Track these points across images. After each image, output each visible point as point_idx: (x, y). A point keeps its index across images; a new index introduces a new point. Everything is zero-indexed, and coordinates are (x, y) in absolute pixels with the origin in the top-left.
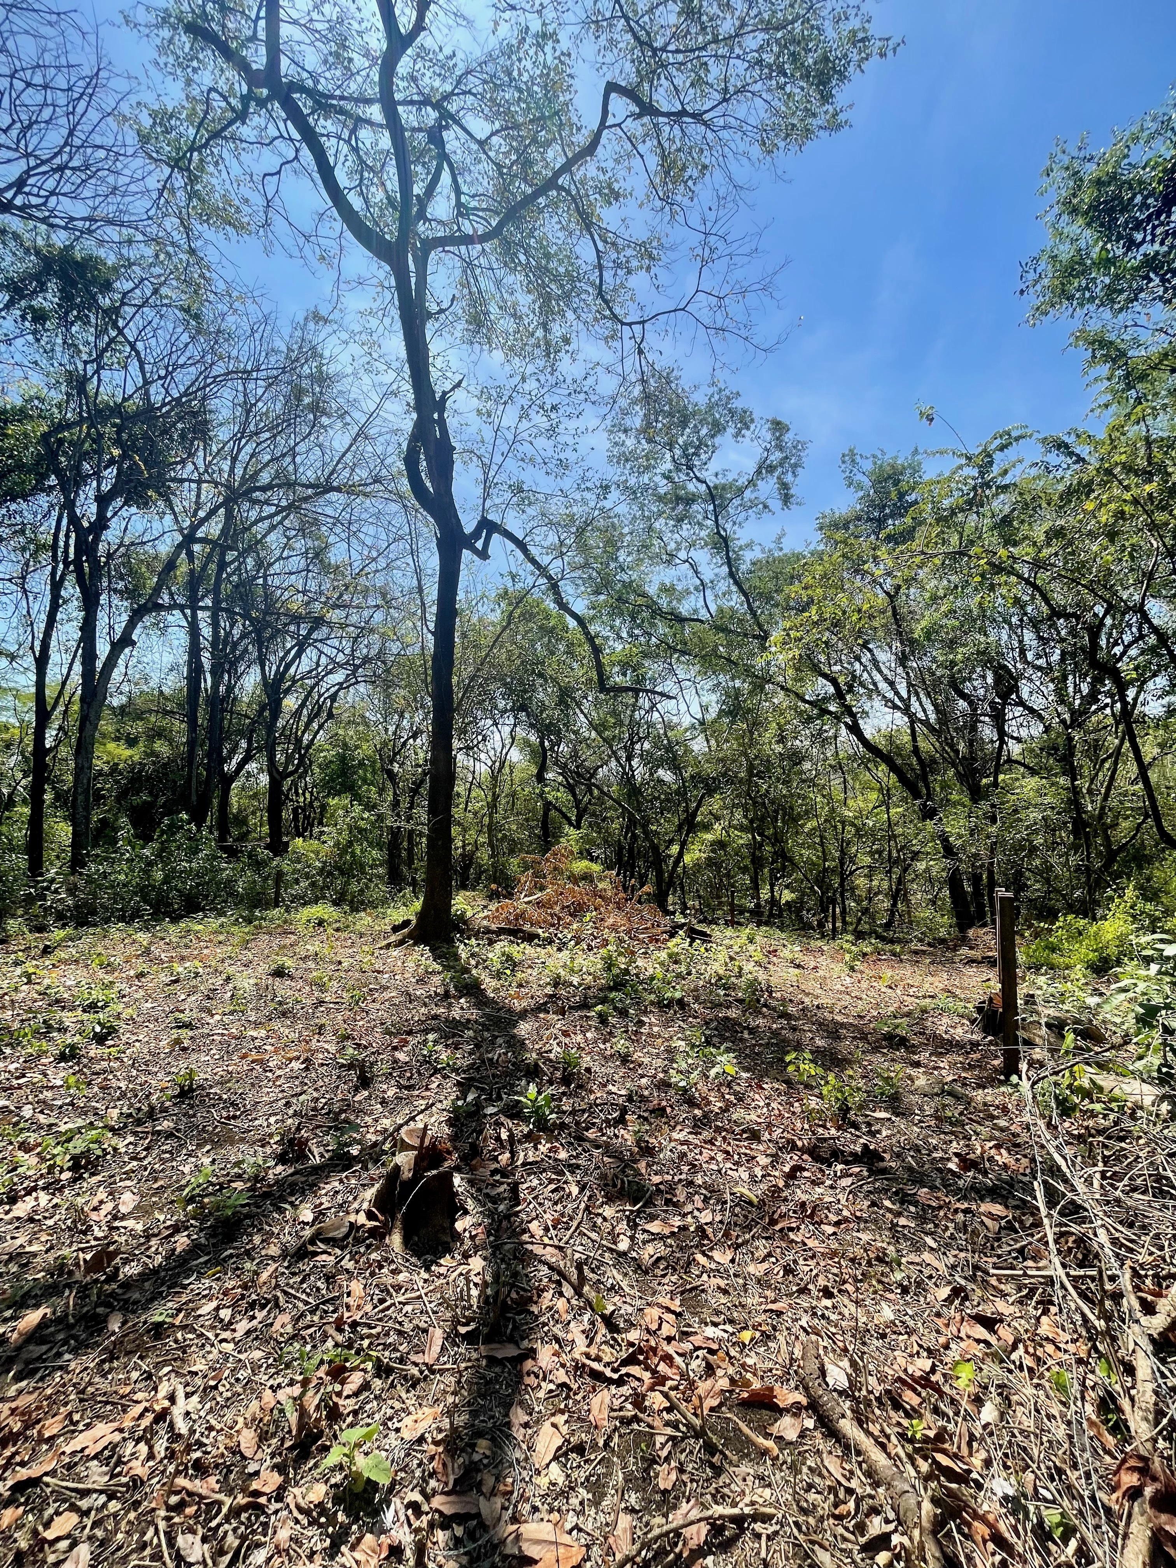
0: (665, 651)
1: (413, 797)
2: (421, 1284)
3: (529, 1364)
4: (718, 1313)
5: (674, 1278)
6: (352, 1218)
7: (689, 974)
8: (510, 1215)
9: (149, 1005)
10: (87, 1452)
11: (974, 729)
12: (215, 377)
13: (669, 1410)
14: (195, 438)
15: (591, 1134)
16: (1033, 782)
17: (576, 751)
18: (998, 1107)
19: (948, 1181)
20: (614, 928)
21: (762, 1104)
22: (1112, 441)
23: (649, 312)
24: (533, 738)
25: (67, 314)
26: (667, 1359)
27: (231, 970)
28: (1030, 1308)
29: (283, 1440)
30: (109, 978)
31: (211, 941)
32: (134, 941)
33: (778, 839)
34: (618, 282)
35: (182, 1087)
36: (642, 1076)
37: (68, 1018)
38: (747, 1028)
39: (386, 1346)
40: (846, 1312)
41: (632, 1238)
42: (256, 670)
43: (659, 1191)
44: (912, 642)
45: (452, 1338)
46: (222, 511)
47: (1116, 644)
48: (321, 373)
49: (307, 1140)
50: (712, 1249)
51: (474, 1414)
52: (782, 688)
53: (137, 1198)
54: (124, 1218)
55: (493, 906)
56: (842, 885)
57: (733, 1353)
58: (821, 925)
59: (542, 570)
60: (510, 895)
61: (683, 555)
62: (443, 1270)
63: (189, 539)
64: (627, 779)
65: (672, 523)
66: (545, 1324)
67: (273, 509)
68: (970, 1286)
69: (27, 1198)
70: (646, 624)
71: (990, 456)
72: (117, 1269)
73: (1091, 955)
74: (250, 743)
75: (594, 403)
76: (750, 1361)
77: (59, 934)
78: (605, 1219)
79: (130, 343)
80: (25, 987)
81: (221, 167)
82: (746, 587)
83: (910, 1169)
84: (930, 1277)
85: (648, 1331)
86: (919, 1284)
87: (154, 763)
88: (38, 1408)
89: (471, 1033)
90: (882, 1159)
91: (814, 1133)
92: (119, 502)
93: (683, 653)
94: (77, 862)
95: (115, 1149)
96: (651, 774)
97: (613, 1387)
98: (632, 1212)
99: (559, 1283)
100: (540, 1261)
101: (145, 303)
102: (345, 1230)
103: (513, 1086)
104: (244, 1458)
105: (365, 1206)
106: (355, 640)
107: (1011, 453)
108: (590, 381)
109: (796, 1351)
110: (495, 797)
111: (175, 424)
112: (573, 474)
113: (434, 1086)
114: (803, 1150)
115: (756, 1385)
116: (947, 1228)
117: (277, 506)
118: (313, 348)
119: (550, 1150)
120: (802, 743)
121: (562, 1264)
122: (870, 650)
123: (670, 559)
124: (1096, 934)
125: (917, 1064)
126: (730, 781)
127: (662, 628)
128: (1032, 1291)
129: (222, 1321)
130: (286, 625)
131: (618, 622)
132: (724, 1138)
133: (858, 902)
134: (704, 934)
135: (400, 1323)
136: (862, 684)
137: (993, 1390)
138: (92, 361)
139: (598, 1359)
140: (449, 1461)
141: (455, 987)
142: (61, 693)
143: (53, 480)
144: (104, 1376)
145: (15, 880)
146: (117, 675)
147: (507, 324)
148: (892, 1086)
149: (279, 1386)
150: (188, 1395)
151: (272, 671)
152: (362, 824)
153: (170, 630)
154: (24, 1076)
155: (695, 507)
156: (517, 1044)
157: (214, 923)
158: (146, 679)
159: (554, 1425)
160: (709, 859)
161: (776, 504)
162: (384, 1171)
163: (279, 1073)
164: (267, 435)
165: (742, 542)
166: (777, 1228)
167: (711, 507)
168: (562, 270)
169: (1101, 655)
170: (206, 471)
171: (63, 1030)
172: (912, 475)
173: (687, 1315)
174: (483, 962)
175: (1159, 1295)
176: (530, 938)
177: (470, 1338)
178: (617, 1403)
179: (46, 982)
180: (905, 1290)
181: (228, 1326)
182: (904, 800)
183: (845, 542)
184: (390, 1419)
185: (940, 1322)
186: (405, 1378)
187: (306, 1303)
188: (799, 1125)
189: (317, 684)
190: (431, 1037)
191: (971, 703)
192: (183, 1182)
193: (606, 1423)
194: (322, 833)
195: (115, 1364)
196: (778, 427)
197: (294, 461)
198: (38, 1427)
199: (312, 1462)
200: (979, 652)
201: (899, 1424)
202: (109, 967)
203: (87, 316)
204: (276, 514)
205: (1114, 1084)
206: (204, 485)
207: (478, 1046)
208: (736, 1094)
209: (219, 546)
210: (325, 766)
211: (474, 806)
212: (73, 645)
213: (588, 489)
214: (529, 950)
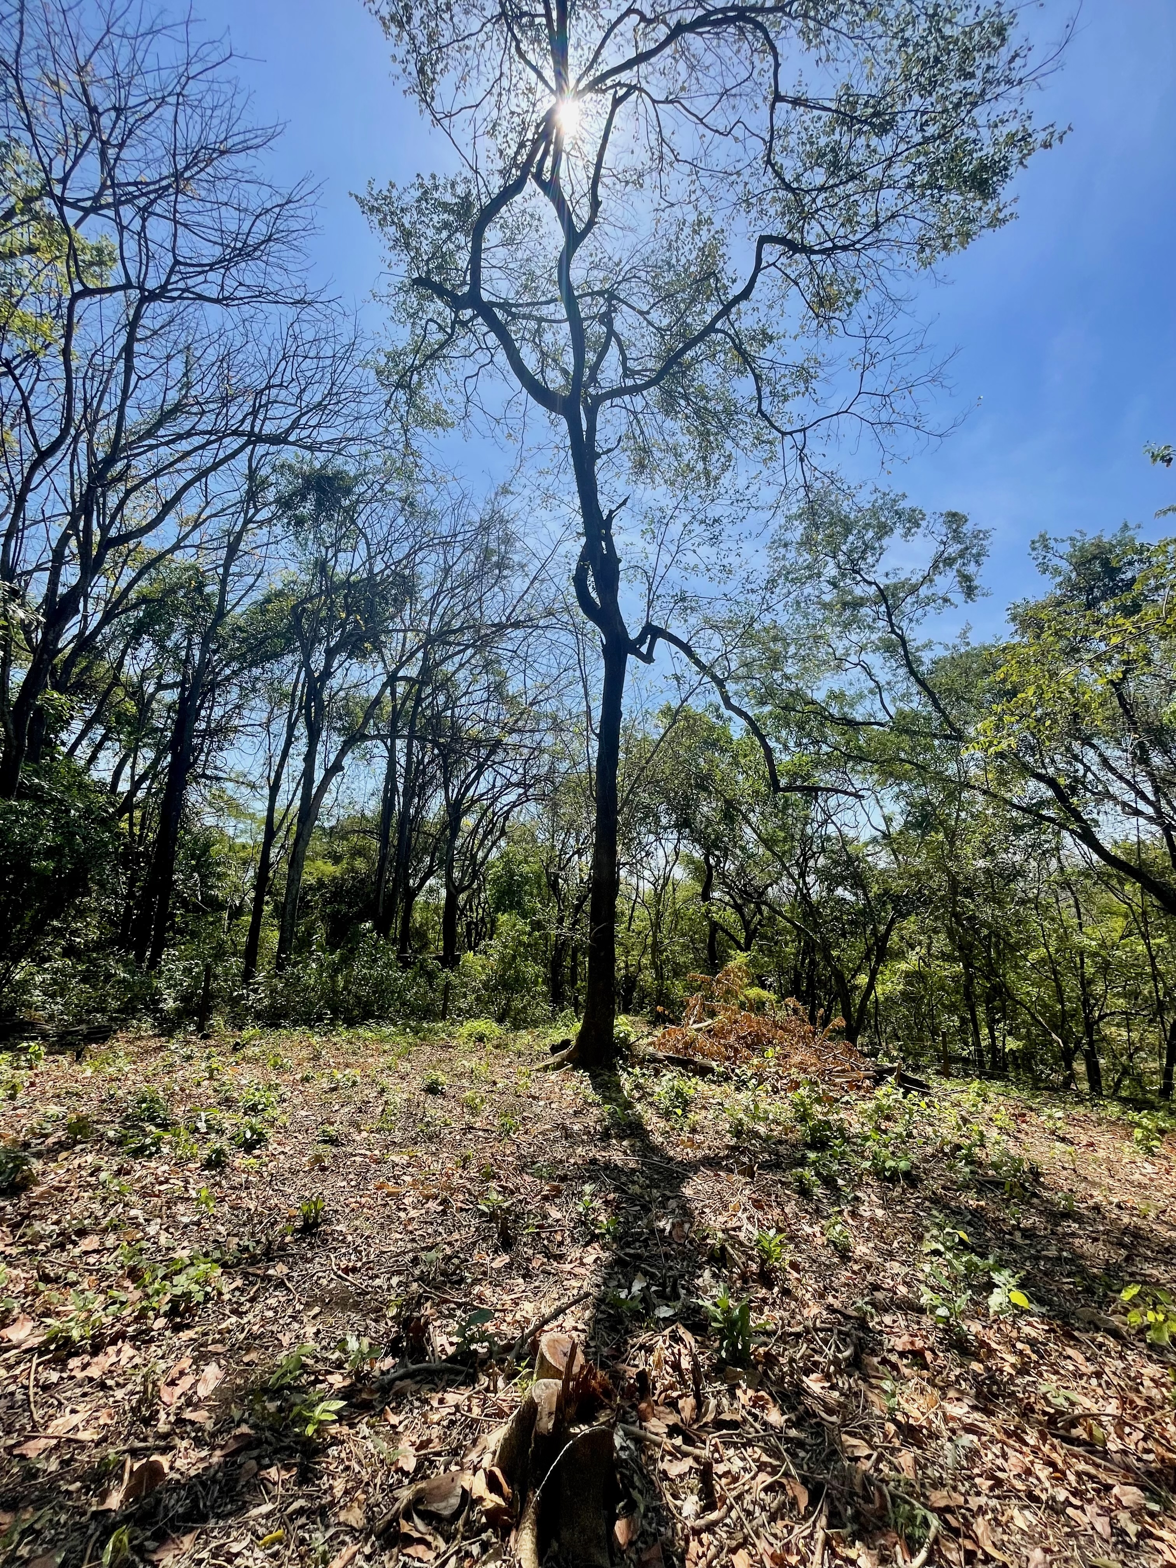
0: (838, 759)
1: (576, 915)
6: (467, 1480)
12: (423, 546)
14: (404, 600)
17: (742, 867)
20: (803, 1068)
24: (698, 854)
25: (318, 516)
27: (387, 1082)
30: (277, 1080)
31: (377, 1049)
32: (310, 1044)
35: (306, 1218)
37: (229, 1120)
42: (440, 795)
46: (420, 655)
49: (430, 1320)
52: (985, 792)
53: (222, 1375)
54: (197, 1405)
55: (659, 1032)
59: (707, 670)
60: (676, 1021)
61: (854, 659)
63: (392, 679)
64: (802, 897)
65: (839, 628)
69: (110, 1350)
70: (815, 734)
77: (249, 1032)
79: (361, 531)
80: (206, 1083)
81: (434, 381)
82: (930, 684)
87: (354, 878)
89: (636, 1188)
92: (343, 655)
93: (861, 759)
94: (278, 966)
95: (219, 1295)
96: (830, 893)
102: (455, 1501)
103: (692, 1277)
105: (487, 1461)
106: (527, 760)
108: (753, 489)
110: (659, 915)
111: (390, 590)
112: (737, 577)
113: (591, 1263)
118: (501, 516)
119: (755, 1403)
122: (1094, 747)
123: (839, 665)
126: (927, 901)
127: (834, 735)
130: (467, 749)
131: (784, 733)
134: (920, 1084)
136: (1087, 787)
138: (332, 548)
141: (617, 1125)
142: (285, 816)
143: (297, 643)
146: (327, 800)
151: (454, 793)
152: (525, 938)
153: (375, 760)
154: (167, 1181)
155: (864, 610)
156: (693, 1212)
157: (384, 1031)
158: (353, 804)
160: (903, 993)
161: (958, 597)
162: (516, 1401)
163: (413, 1214)
165: (918, 643)
167: (883, 608)
168: (720, 408)
171: (220, 1132)
174: (648, 1097)
176: (703, 1071)
179: (225, 1079)
189: (492, 804)
190: (588, 1187)
192: (279, 1357)
194: (490, 947)
196: (954, 519)
197: (480, 608)
202: (280, 1068)
203: (332, 515)
208: (1031, 1342)
209: (417, 684)
210: (495, 881)
211: (637, 925)
212: (298, 774)
213: (753, 591)
214: (702, 1086)
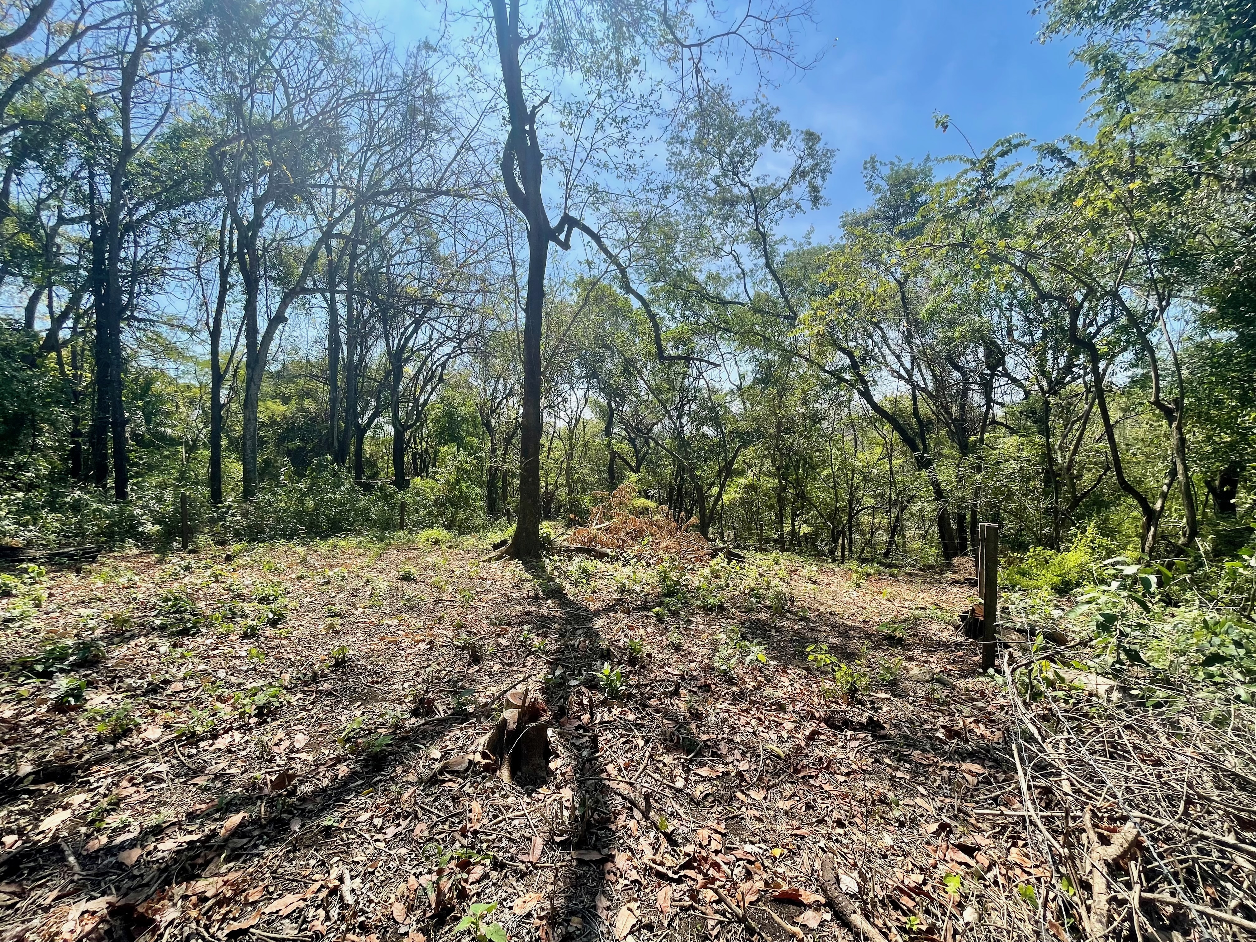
0: (711, 329)
1: (506, 446)
2: (525, 806)
3: (609, 865)
4: (754, 835)
5: (720, 809)
6: (471, 757)
7: (727, 586)
8: (592, 759)
9: (308, 600)
10: (280, 913)
11: (965, 394)
12: (345, 99)
13: (718, 902)
14: (330, 151)
15: (653, 702)
16: (1013, 440)
17: (636, 410)
18: (977, 692)
19: (936, 746)
20: (667, 550)
21: (787, 684)
22: (1102, 146)
23: (705, 36)
24: (603, 401)
25: (225, 46)
26: (716, 866)
27: (369, 575)
28: (1002, 842)
29: (425, 911)
30: (276, 579)
31: (352, 554)
32: (294, 553)
33: (799, 483)
34: (680, 9)
35: (337, 659)
36: (692, 661)
37: (248, 608)
38: (775, 627)
39: (500, 849)
40: (855, 838)
41: (686, 779)
42: (382, 343)
43: (706, 745)
44: (917, 323)
45: (550, 844)
46: (353, 212)
47: (1091, 324)
48: (431, 94)
49: (434, 700)
50: (748, 789)
51: (569, 899)
52: (807, 360)
53: (308, 738)
54: (298, 751)
55: (570, 532)
56: (850, 521)
57: (766, 864)
58: (832, 552)
59: (613, 259)
60: (584, 524)
61: (727, 248)
62: (541, 797)
63: (327, 235)
64: (678, 433)
65: (719, 221)
66: (620, 838)
67: (393, 210)
68: (953, 823)
69: (225, 736)
70: (696, 307)
71: (991, 161)
72: (295, 787)
73: (1055, 579)
74: (378, 401)
75: (658, 115)
76: (780, 870)
77: (235, 547)
78: (665, 765)
79: (276, 70)
80: (214, 585)
82: (779, 275)
83: (905, 737)
84: (922, 816)
85: (701, 846)
86: (913, 820)
87: (304, 417)
88: (244, 881)
89: (557, 626)
90: (884, 728)
91: (828, 707)
92: (270, 205)
93: (726, 330)
94: (247, 493)
95: (289, 703)
96: (698, 430)
97: (674, 885)
98: (686, 760)
99: (631, 809)
100: (616, 793)
101: (288, 36)
102: (465, 765)
103: (590, 665)
104: (396, 923)
105: (480, 748)
106: (460, 318)
107: (1010, 159)
108: (655, 96)
109: (816, 865)
110: (572, 447)
111: (313, 138)
112: (639, 177)
113: (529, 664)
114: (821, 720)
115: (785, 887)
116: (935, 780)
117: (397, 207)
118: (425, 73)
119: (621, 713)
120: (821, 406)
121: (633, 795)
122: (881, 329)
123: (717, 252)
124: (1060, 563)
125: (911, 659)
126: (762, 436)
127: (709, 310)
128: (1004, 828)
129: (375, 826)
130: (405, 306)
131: (672, 305)
132: (758, 708)
133: (863, 534)
134: (739, 556)
135: (510, 833)
136: (873, 358)
137: (973, 899)
138: (246, 86)
139: (662, 864)
140: (550, 931)
141: (543, 591)
142: (230, 360)
143: (218, 187)
144: (290, 862)
145: (202, 506)
146: (273, 347)
147: (584, 48)
148: (891, 674)
149: (421, 874)
150: (352, 878)
151: (395, 344)
152: (466, 466)
153: (314, 310)
154: (217, 648)
155: (739, 208)
156: (592, 635)
157: (353, 540)
158: (297, 350)
159: (629, 909)
160: (742, 499)
161: (806, 205)
162: (494, 724)
163: (409, 651)
164: (388, 148)
165: (777, 238)
166: (800, 775)
167: (752, 208)
169: (1079, 334)
170: (340, 178)
171: (245, 616)
172: (924, 179)
173: (730, 836)
174: (564, 574)
175: (1114, 831)
176: (601, 556)
177: (564, 845)
178: (677, 896)
179: (229, 581)
180: (902, 825)
181: (380, 830)
182: (904, 453)
183: (863, 237)
184: (505, 900)
185: (930, 849)
186: (515, 871)
187: (439, 816)
188: (816, 701)
189: (430, 354)
190: (526, 627)
191: (964, 374)
192: (341, 727)
193: (669, 909)
194: (436, 473)
195: (298, 854)
196: (811, 137)
197: (410, 170)
198: (244, 894)
199: (447, 928)
200: (974, 331)
201: (898, 920)
202: (276, 571)
203: (241, 47)
204: (396, 214)
205: (1073, 677)
206: (338, 190)
207: (562, 635)
208: (765, 676)
209: (352, 241)
210: (436, 421)
211: (555, 454)
212: (238, 322)
213: (652, 190)
214: (600, 565)
